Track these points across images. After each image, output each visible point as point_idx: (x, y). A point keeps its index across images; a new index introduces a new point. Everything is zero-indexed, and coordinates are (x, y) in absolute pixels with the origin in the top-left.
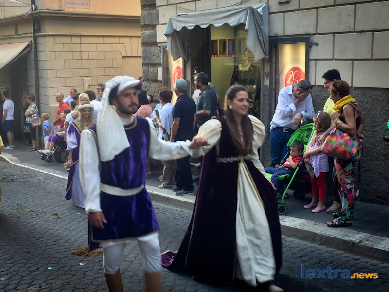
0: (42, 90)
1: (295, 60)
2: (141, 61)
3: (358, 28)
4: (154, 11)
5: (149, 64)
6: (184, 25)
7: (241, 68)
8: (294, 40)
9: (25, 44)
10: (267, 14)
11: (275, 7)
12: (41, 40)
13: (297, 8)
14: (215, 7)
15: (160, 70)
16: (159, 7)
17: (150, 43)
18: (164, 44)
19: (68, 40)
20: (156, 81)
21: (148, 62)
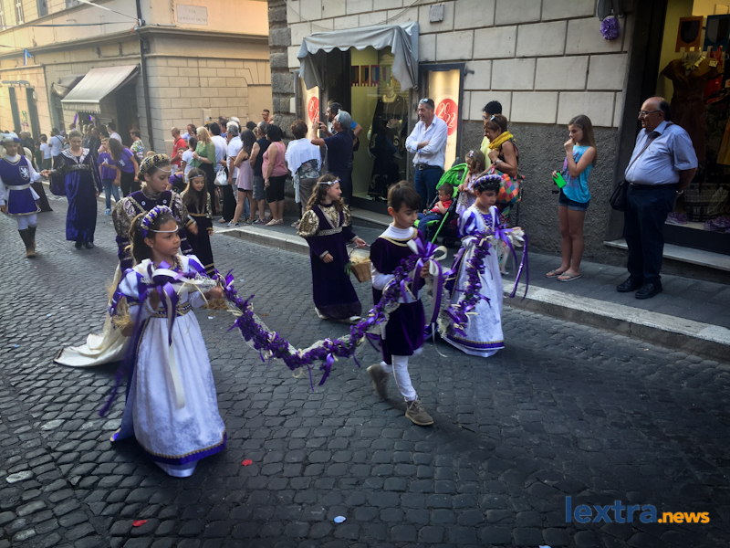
0: (155, 124)
1: (448, 90)
2: (270, 90)
3: (519, 54)
4: (284, 30)
5: (280, 93)
6: (319, 47)
7: (385, 100)
8: (447, 66)
9: (133, 67)
10: (416, 35)
11: (425, 27)
12: (150, 63)
13: (451, 29)
14: (357, 25)
15: (293, 101)
16: (290, 24)
17: (280, 68)
18: (297, 70)
19: (183, 63)
20: (288, 113)
21: (279, 91)
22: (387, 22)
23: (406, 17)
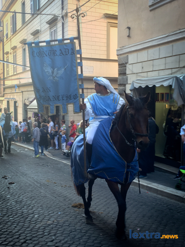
4: (125, 77)
6: (140, 85)
7: (173, 109)
14: (158, 75)
16: (128, 74)
17: (122, 94)
22: (171, 74)
23: (181, 72)
